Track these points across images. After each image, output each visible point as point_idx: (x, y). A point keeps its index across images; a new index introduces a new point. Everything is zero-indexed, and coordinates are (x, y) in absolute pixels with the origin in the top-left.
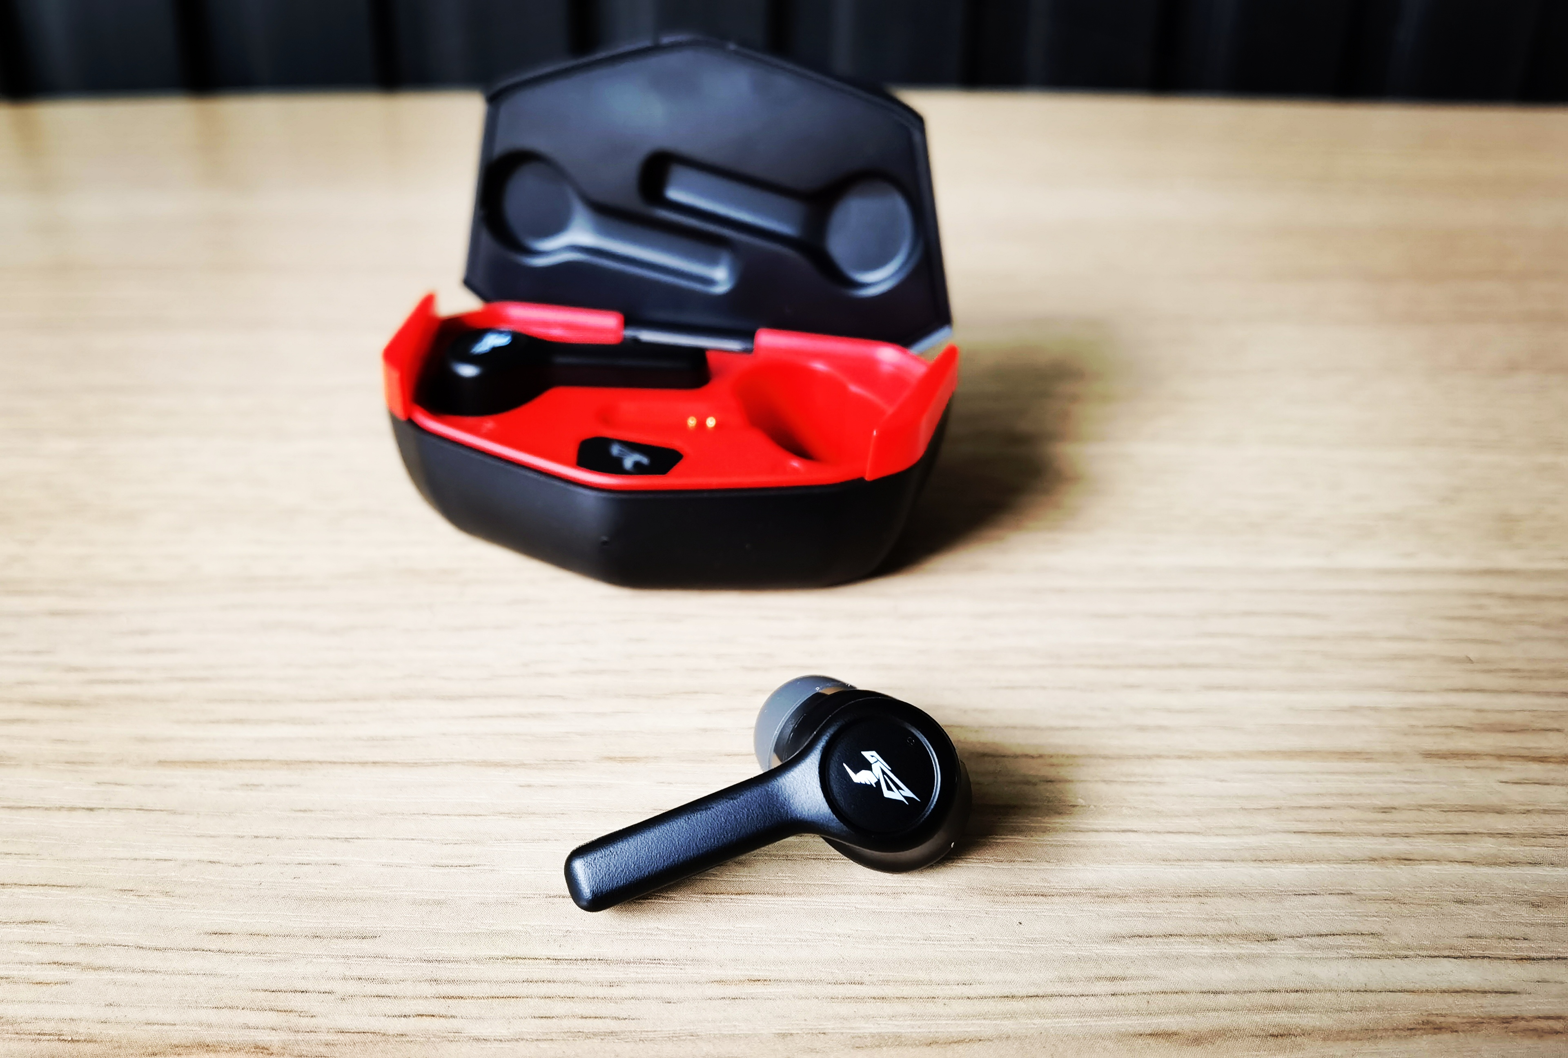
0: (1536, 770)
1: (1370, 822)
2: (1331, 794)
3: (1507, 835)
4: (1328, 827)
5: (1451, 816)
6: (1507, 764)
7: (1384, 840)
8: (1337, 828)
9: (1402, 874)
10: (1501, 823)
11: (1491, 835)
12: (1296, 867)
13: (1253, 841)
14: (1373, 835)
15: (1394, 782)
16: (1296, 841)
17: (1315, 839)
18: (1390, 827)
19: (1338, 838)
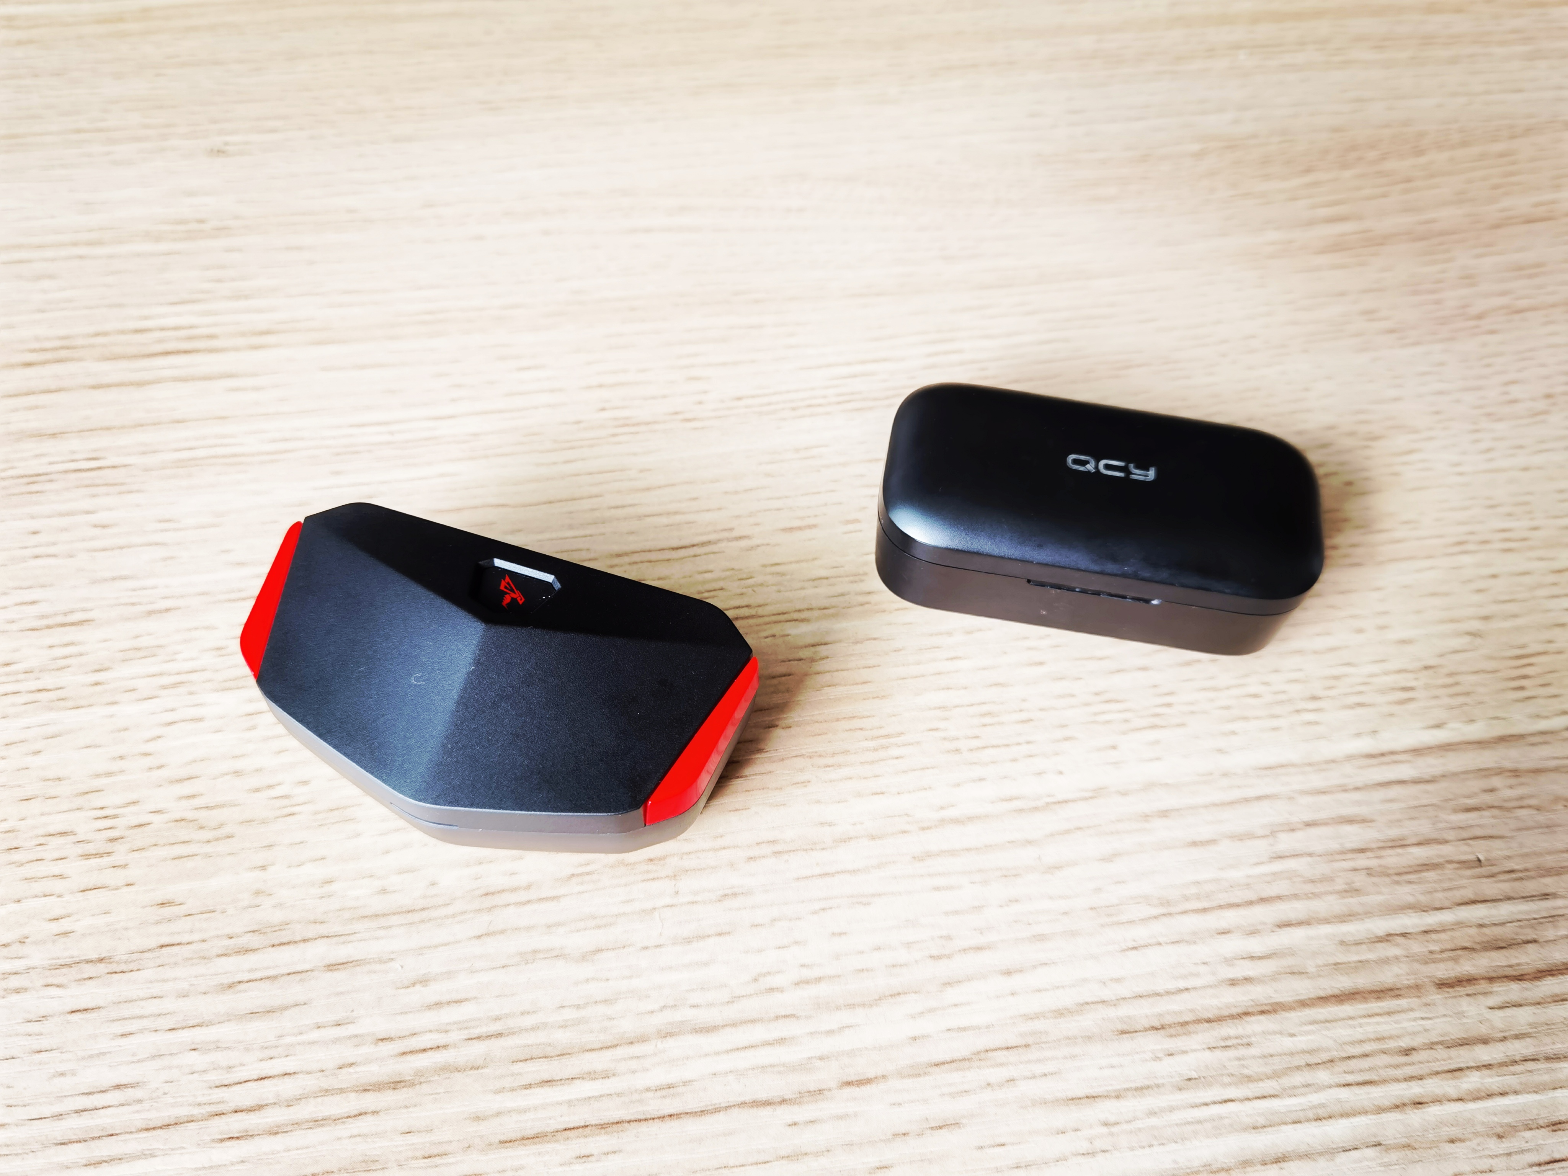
0: (1514, 991)
1: (1397, 1066)
2: (1370, 1040)
3: (1489, 1066)
4: (1366, 1077)
5: (1453, 1052)
6: (1497, 987)
7: (1404, 1085)
8: (1373, 1076)
9: (1415, 1118)
10: (1483, 1054)
11: (1478, 1068)
12: (1344, 1123)
13: (1316, 1098)
14: (1397, 1080)
15: (1415, 1019)
16: (1344, 1094)
17: (1357, 1090)
18: (1409, 1071)
19: (1374, 1087)
